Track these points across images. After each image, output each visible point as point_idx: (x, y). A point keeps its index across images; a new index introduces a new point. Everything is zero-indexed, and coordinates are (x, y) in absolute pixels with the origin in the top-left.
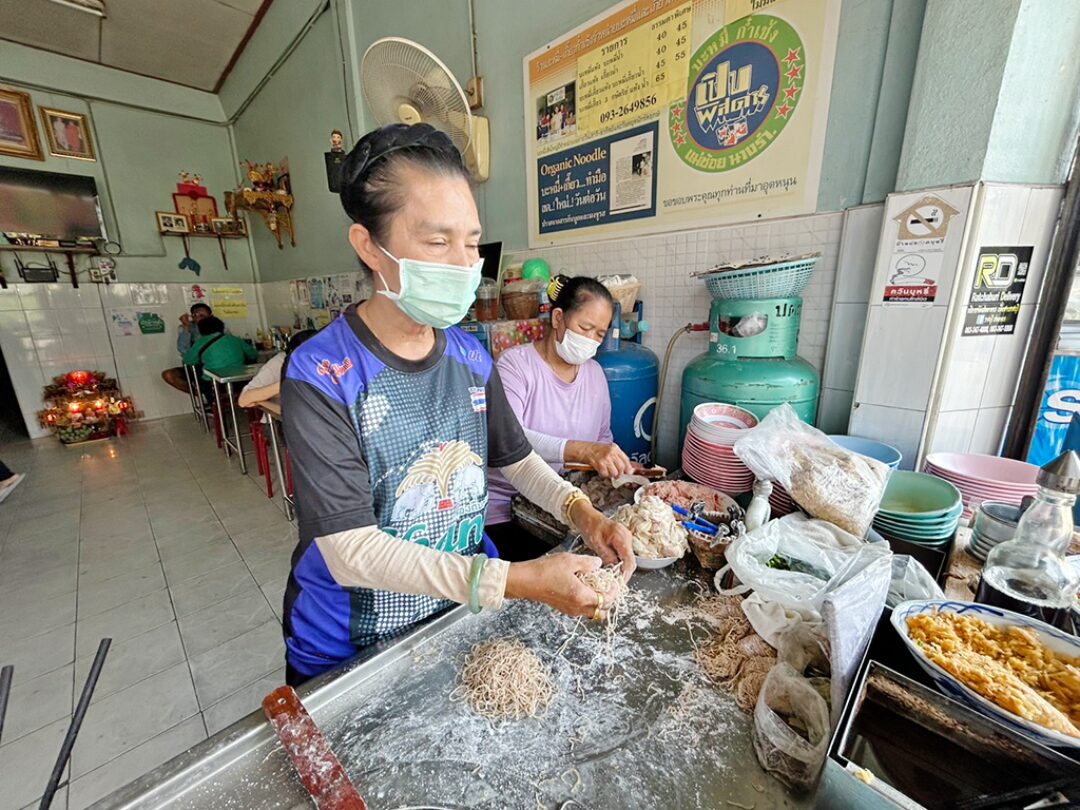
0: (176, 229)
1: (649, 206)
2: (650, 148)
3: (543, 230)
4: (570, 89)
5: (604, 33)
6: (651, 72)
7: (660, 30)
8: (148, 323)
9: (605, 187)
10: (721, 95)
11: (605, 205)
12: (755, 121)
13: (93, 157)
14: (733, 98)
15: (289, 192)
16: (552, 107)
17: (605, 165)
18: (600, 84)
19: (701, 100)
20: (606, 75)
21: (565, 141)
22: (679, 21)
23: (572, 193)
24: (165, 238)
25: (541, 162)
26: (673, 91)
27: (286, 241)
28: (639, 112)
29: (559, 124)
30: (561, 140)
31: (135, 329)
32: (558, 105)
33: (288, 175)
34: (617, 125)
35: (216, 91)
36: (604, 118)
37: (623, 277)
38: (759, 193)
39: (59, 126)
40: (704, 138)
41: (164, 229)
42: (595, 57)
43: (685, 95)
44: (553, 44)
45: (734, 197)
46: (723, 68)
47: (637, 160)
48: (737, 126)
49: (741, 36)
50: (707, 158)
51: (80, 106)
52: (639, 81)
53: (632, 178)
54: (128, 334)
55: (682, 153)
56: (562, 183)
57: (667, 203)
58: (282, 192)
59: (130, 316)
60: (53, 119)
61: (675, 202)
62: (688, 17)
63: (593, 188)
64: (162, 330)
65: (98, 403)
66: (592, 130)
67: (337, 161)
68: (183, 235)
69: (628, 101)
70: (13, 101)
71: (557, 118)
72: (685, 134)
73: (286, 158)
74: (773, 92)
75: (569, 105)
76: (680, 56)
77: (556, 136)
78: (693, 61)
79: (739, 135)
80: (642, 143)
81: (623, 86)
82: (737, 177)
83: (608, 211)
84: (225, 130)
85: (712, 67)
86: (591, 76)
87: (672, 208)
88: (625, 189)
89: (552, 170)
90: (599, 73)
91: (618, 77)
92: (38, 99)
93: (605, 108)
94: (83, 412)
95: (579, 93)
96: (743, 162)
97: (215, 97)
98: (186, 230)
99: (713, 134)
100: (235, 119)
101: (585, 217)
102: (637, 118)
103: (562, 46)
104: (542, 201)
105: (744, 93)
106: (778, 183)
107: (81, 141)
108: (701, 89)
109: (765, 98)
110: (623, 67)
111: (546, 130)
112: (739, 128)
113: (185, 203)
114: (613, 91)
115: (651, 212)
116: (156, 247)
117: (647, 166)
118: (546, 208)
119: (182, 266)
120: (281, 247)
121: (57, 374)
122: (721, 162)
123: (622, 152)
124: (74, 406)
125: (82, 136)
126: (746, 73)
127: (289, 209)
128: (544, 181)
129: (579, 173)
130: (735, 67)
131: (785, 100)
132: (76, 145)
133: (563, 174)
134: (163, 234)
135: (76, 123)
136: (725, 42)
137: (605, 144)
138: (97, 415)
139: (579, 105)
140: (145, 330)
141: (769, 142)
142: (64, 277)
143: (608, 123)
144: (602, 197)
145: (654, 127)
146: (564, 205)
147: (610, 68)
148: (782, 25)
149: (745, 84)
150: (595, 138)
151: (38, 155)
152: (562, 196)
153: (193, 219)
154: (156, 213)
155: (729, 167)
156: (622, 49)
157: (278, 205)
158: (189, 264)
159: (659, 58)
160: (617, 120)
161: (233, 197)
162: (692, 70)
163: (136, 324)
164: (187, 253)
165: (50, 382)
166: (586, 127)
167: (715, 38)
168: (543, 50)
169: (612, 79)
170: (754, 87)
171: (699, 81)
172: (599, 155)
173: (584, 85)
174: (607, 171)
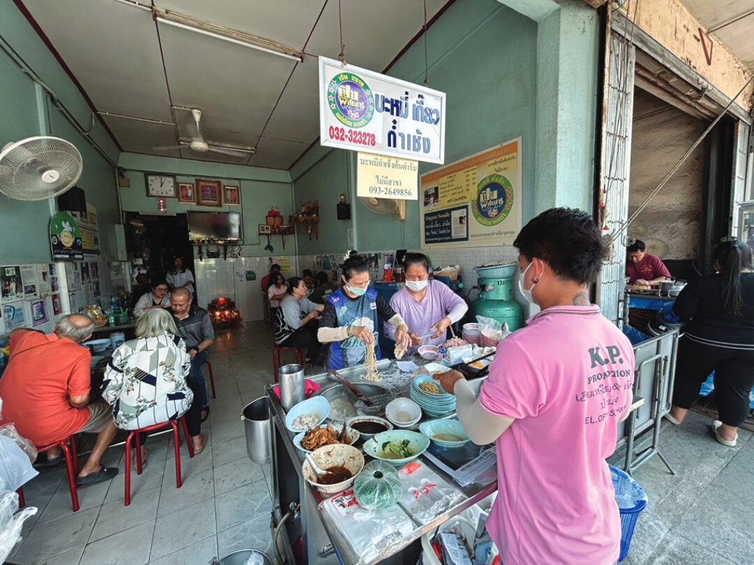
0: (266, 232)
1: (466, 236)
2: (465, 215)
3: (426, 242)
4: (436, 189)
5: (448, 171)
6: (464, 188)
7: (467, 173)
8: (249, 276)
9: (450, 227)
10: (488, 199)
11: (450, 234)
12: (500, 210)
13: (239, 203)
14: (492, 200)
15: (317, 215)
16: (430, 195)
17: (449, 219)
18: (447, 189)
19: (482, 199)
20: (449, 186)
21: (434, 208)
22: (473, 171)
23: (437, 228)
24: (261, 236)
25: (426, 215)
26: (472, 195)
27: (314, 237)
28: (461, 201)
29: (432, 202)
30: (432, 208)
31: (244, 279)
32: (432, 194)
33: (318, 208)
34: (453, 204)
35: (289, 170)
36: (449, 201)
37: (451, 266)
38: (503, 235)
39: (229, 192)
40: (483, 213)
41: (261, 232)
42: (444, 179)
43: (476, 197)
44: (430, 172)
45: (495, 236)
46: (488, 190)
47: (461, 218)
48: (494, 210)
49: (493, 180)
50: (485, 221)
51: (236, 183)
52: (460, 190)
53: (459, 225)
54: (241, 281)
55: (476, 217)
56: (434, 224)
57: (472, 236)
58: (314, 216)
59: (243, 273)
60: (227, 189)
61: (476, 236)
62: (476, 171)
63: (445, 227)
64: (254, 279)
65: (227, 313)
66: (445, 205)
67: (342, 207)
68: (268, 235)
69: (457, 196)
70: (215, 185)
71: (432, 199)
72: (477, 211)
73: (318, 200)
74: (504, 200)
75: (436, 195)
76: (474, 183)
77: (432, 206)
78: (478, 186)
79: (495, 214)
80: (462, 213)
81: (454, 191)
82: (495, 229)
83: (451, 237)
84: (290, 186)
85: (484, 189)
86: (444, 186)
87: (474, 238)
88: (457, 230)
89: (430, 219)
90: (447, 185)
91: (453, 187)
92: (224, 182)
93: (449, 198)
94: (220, 316)
95: (440, 191)
96: (497, 224)
97: (288, 172)
98: (270, 232)
99: (486, 213)
100: (295, 181)
101: (442, 239)
102: (460, 203)
103: (433, 174)
104: (426, 230)
105: (495, 200)
106: (509, 233)
107: (235, 198)
108: (482, 196)
109: (502, 202)
110: (455, 184)
111: (428, 203)
112: (495, 212)
113: (271, 219)
114: (451, 192)
115: (467, 239)
116: (257, 241)
117: (464, 221)
118: (428, 234)
119: (266, 249)
120: (311, 239)
121: (213, 299)
122: (490, 223)
123: (456, 215)
124: (218, 313)
125: (236, 195)
126: (495, 192)
127: (316, 223)
128: (427, 223)
129: (441, 221)
130: (492, 190)
131: (509, 203)
132: (233, 200)
133: (434, 221)
134: (260, 234)
135: (235, 190)
136: (488, 181)
137: (449, 211)
138: (225, 318)
139: (440, 195)
140: (248, 279)
141: (505, 217)
142: (222, 256)
143: (450, 203)
144: (448, 231)
145: (466, 207)
146: (434, 233)
147: (450, 184)
148: (505, 178)
149: (495, 196)
150: (446, 208)
151: (220, 205)
152: (434, 229)
153: (273, 227)
154: (259, 225)
155: (492, 225)
156: (454, 178)
157: (312, 221)
158: (269, 248)
159: (467, 183)
160: (453, 203)
161: (293, 219)
162: (478, 189)
163: (245, 276)
164: (269, 243)
165: (210, 302)
166: (442, 204)
167: (485, 179)
168: (427, 174)
169: (450, 188)
170: (499, 198)
171: (481, 193)
172: (447, 215)
173: (441, 189)
174: (450, 221)
